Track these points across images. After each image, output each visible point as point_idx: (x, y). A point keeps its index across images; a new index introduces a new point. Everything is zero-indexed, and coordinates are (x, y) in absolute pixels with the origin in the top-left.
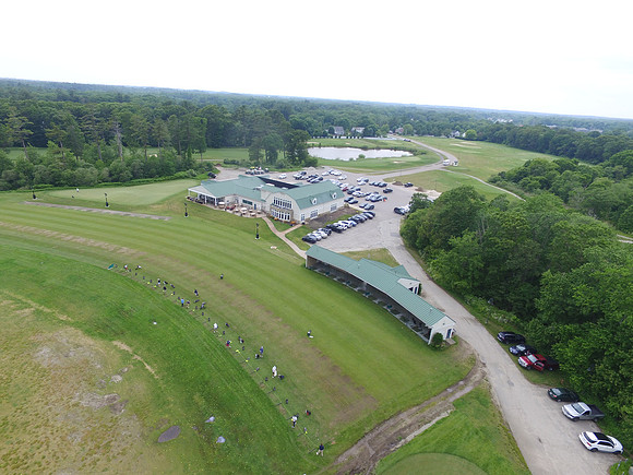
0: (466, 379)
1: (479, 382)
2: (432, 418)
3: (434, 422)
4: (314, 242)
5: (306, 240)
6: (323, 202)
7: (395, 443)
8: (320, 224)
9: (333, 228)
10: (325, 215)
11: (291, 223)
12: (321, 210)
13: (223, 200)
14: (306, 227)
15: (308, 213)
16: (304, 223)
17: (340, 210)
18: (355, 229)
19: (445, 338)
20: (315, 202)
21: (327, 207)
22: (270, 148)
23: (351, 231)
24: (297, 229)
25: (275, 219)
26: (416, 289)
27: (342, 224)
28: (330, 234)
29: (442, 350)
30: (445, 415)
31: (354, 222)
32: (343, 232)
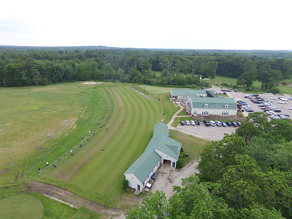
0: (106, 207)
1: (107, 214)
2: (67, 202)
3: (65, 203)
4: (182, 124)
5: (181, 122)
6: (214, 108)
7: (47, 194)
8: (203, 119)
9: (205, 122)
10: (216, 116)
11: (187, 114)
12: (212, 112)
13: (176, 97)
14: (193, 118)
15: (200, 111)
16: (193, 116)
17: (232, 116)
18: (222, 128)
19: (136, 188)
20: (206, 106)
21: (219, 112)
22: (246, 79)
23: (216, 128)
24: (186, 117)
25: (185, 110)
26: (174, 163)
27: (213, 122)
28: (199, 124)
29: (125, 191)
30: (72, 206)
31: (225, 124)
32: (210, 126)
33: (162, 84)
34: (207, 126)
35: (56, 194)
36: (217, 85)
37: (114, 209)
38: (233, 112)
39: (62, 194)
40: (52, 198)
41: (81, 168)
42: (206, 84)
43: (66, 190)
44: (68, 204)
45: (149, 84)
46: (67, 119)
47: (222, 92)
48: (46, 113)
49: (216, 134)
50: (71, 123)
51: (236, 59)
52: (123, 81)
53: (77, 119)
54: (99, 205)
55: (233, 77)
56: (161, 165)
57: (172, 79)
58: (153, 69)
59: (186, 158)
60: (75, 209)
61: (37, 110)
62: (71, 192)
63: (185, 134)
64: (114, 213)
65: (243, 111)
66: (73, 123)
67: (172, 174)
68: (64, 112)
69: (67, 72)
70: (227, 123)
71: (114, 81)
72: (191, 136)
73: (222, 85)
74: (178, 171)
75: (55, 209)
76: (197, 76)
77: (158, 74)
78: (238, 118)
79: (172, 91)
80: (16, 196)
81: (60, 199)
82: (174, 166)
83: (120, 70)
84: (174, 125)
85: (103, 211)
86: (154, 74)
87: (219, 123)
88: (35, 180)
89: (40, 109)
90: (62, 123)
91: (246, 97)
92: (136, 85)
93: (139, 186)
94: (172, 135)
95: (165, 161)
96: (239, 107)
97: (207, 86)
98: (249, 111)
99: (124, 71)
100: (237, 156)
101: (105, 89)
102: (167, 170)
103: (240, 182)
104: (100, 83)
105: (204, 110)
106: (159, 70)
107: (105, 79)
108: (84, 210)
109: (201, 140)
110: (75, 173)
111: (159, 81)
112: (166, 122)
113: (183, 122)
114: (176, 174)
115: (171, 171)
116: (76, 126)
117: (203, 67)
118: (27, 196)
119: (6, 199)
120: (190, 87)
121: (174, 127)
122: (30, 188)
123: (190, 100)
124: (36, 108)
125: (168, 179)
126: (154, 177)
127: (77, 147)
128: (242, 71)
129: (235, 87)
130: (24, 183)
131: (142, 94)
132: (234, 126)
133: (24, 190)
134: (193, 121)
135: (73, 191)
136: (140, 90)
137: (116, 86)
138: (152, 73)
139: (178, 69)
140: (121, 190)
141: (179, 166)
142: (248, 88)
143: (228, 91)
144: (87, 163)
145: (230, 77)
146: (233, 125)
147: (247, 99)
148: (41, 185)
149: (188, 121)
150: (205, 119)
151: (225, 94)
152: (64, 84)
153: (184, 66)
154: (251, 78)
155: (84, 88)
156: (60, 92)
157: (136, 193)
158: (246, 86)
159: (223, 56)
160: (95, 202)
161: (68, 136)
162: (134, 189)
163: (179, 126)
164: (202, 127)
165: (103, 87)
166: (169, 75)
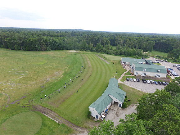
0: (76, 126)
1: (77, 130)
2: (55, 119)
3: (53, 120)
4: (128, 81)
5: (127, 79)
6: (150, 71)
7: (44, 113)
8: (142, 78)
9: (143, 80)
10: (151, 77)
11: (131, 74)
12: (148, 74)
13: (125, 63)
14: (135, 77)
15: (140, 73)
16: (135, 75)
17: (162, 78)
18: (155, 85)
19: (96, 117)
20: (145, 70)
21: (153, 74)
22: (174, 54)
23: (151, 85)
24: (130, 76)
25: (130, 71)
26: (120, 105)
27: (149, 81)
28: (139, 81)
29: (89, 118)
30: (57, 122)
31: (157, 83)
32: (147, 83)
33: (116, 54)
34: (144, 83)
35: (49, 114)
36: (153, 57)
37: (81, 127)
38: (164, 75)
39: (52, 114)
40: (47, 116)
41: (64, 101)
42: (146, 55)
43: (55, 112)
44: (55, 121)
45: (108, 53)
46: (58, 71)
47: (157, 62)
48: (47, 67)
49: (150, 89)
50: (60, 74)
51: (168, 40)
52: (92, 51)
53: (64, 72)
54: (73, 124)
55: (165, 52)
56: (112, 105)
57: (123, 51)
58: (111, 44)
59: (128, 102)
60: (59, 124)
61: (42, 65)
62: (57, 114)
63: (129, 87)
64: (81, 130)
65: (171, 75)
66: (61, 74)
67: (119, 111)
68: (56, 67)
69: (60, 44)
70: (159, 83)
71: (86, 51)
72: (132, 88)
73: (157, 57)
74: (122, 110)
75: (48, 122)
76: (140, 50)
77: (114, 48)
78: (167, 80)
79: (122, 59)
80: (28, 112)
81: (51, 117)
82: (120, 106)
83: (90, 44)
84: (122, 80)
85: (74, 128)
86: (112, 47)
87: (153, 81)
88: (38, 104)
89: (44, 64)
90: (55, 73)
91: (174, 66)
92: (100, 54)
93: (97, 116)
94: (121, 86)
95: (115, 103)
96: (168, 72)
97: (146, 57)
98: (175, 76)
99: (93, 45)
100: (164, 105)
101: (81, 55)
102: (115, 108)
103: (165, 122)
104: (78, 51)
105: (143, 73)
106: (115, 45)
107: (82, 49)
108: (64, 126)
109: (140, 92)
110: (60, 103)
111: (114, 52)
112: (117, 78)
113: (128, 79)
114: (121, 111)
115: (118, 109)
116: (63, 76)
117: (145, 44)
118: (34, 113)
119: (23, 113)
120: (134, 57)
121: (122, 81)
122: (35, 108)
123: (134, 65)
124: (42, 64)
125: (116, 114)
126: (107, 112)
127: (63, 88)
128: (172, 48)
129: (166, 59)
130: (33, 105)
131: (103, 59)
132: (164, 85)
133: (32, 109)
134: (135, 79)
135: (59, 114)
136: (102, 57)
137: (88, 53)
138: (110, 47)
139: (127, 45)
140: (86, 117)
141: (124, 107)
142: (175, 60)
143: (161, 61)
144: (67, 98)
145: (163, 52)
146: (162, 84)
147: (174, 67)
148: (41, 108)
149: (131, 79)
150: (143, 78)
151: (158, 63)
152: (58, 51)
153: (132, 43)
154: (178, 54)
155: (69, 54)
156: (56, 56)
157: (95, 120)
158: (174, 58)
159: (159, 38)
160: (70, 122)
161: (58, 81)
162: (94, 117)
163: (126, 82)
164: (141, 83)
165: (80, 54)
166: (121, 49)
